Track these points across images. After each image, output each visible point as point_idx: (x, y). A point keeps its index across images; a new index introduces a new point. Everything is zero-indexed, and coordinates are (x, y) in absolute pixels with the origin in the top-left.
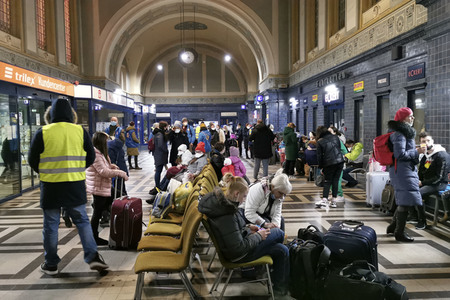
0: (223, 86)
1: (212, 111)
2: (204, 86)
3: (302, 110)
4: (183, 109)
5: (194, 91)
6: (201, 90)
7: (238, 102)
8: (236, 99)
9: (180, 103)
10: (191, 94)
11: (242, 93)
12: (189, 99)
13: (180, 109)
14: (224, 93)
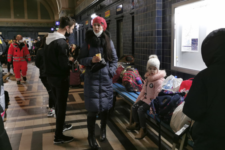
0: (39, 15)
1: (32, 32)
2: (26, 15)
3: (81, 31)
4: (11, 29)
5: (18, 17)
6: (23, 17)
7: (49, 26)
8: (48, 24)
9: (9, 25)
10: (17, 20)
11: (52, 21)
12: (15, 23)
13: (8, 29)
14: (40, 20)
